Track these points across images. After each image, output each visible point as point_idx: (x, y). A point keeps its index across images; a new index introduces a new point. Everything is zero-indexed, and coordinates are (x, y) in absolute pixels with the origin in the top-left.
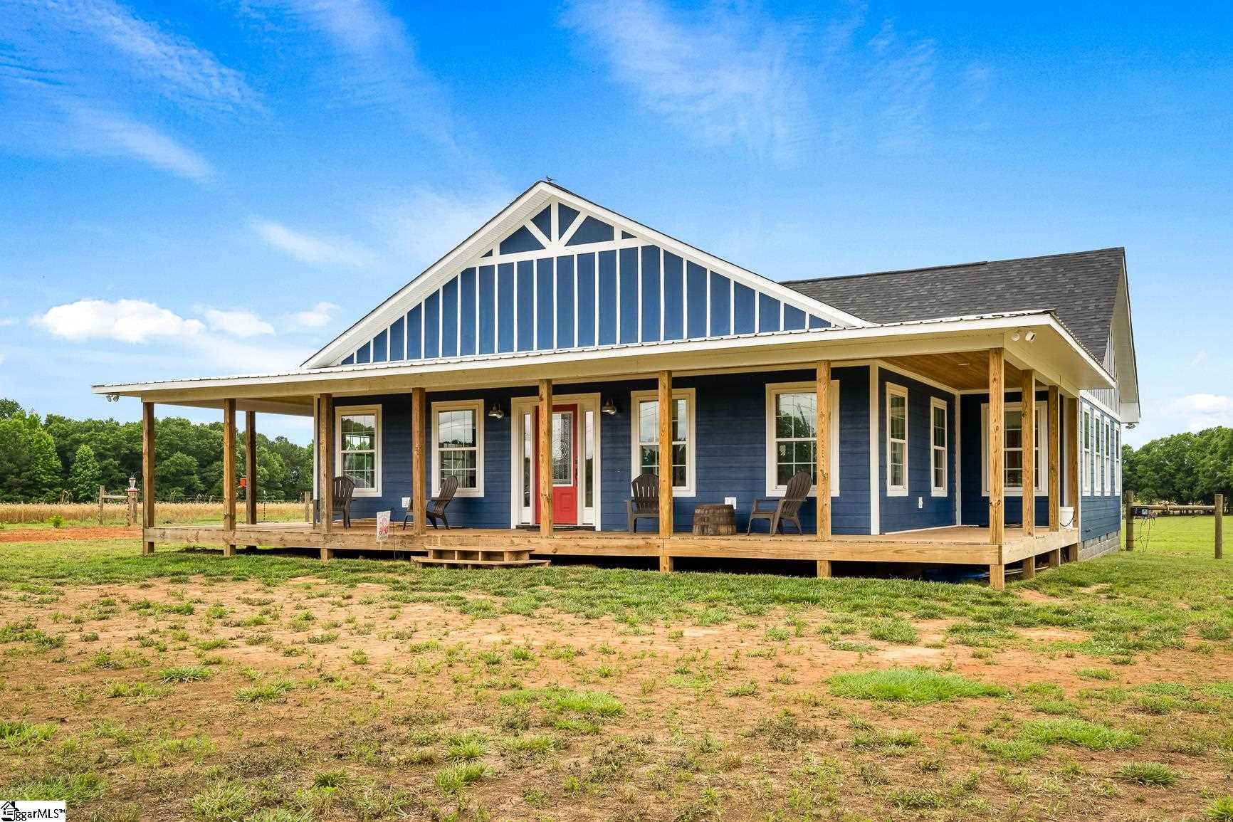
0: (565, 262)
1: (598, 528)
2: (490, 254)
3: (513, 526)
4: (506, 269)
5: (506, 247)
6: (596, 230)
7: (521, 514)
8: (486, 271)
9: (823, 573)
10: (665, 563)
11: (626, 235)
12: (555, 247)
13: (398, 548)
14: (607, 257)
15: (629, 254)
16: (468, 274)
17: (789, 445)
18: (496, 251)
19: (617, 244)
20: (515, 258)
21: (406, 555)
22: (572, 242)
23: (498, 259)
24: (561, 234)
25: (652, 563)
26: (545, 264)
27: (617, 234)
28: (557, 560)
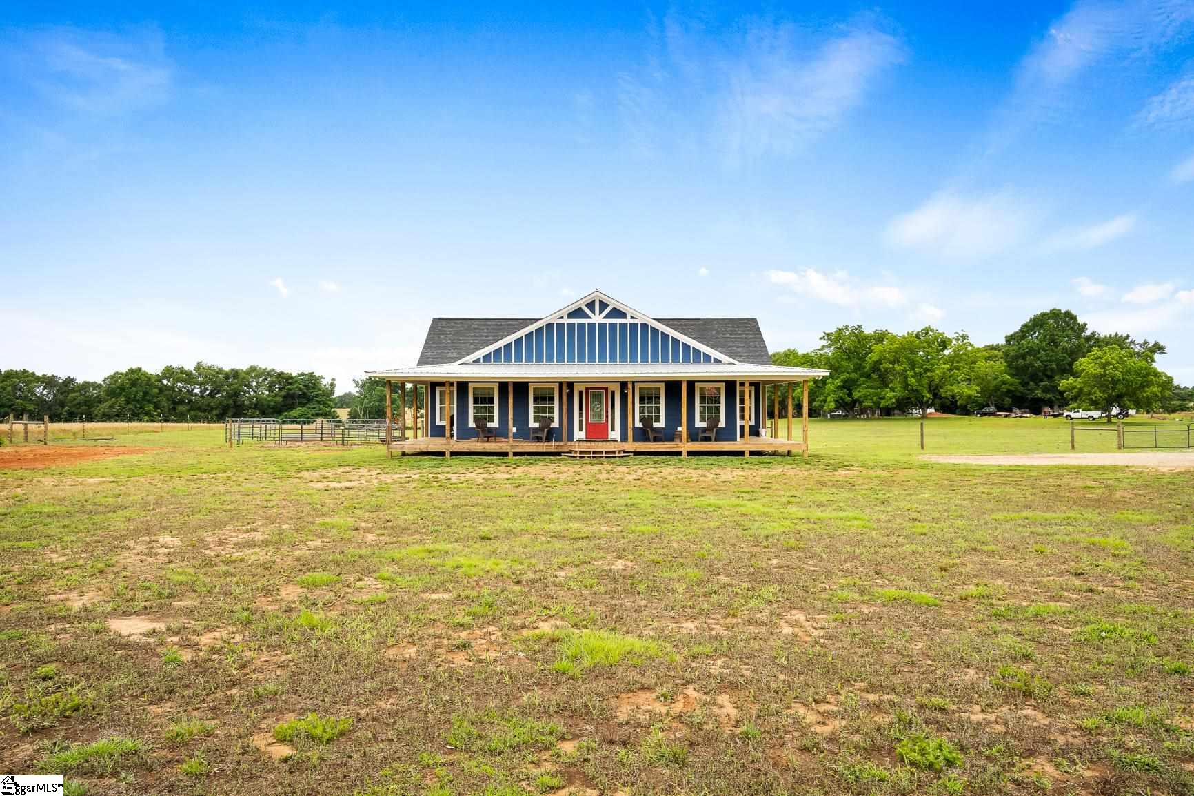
0: (602, 326)
1: (619, 440)
2: (562, 318)
3: (575, 440)
4: (571, 326)
5: (571, 315)
6: (617, 313)
7: (579, 435)
8: (560, 326)
9: (747, 454)
10: (684, 453)
11: (632, 317)
12: (597, 318)
13: (556, 451)
14: (623, 326)
15: (634, 326)
16: (550, 326)
17: (704, 407)
18: (566, 317)
19: (628, 321)
20: (576, 321)
21: (559, 454)
22: (606, 317)
23: (566, 321)
24: (600, 314)
25: (679, 453)
26: (592, 326)
27: (628, 316)
28: (636, 453)
